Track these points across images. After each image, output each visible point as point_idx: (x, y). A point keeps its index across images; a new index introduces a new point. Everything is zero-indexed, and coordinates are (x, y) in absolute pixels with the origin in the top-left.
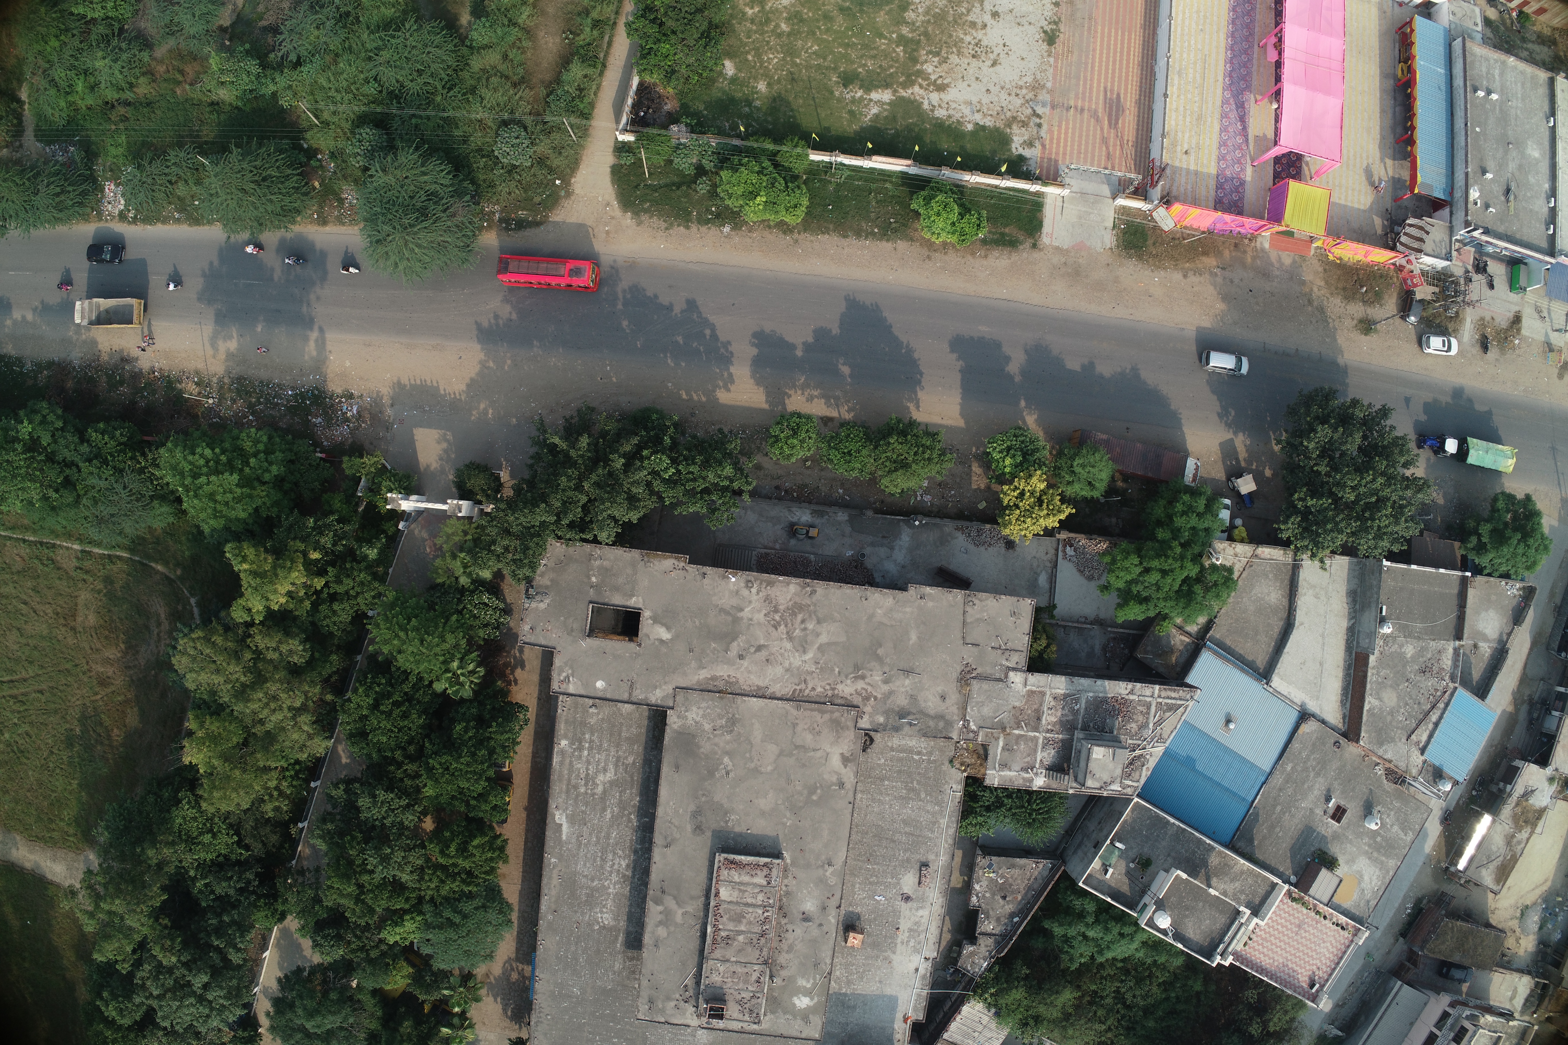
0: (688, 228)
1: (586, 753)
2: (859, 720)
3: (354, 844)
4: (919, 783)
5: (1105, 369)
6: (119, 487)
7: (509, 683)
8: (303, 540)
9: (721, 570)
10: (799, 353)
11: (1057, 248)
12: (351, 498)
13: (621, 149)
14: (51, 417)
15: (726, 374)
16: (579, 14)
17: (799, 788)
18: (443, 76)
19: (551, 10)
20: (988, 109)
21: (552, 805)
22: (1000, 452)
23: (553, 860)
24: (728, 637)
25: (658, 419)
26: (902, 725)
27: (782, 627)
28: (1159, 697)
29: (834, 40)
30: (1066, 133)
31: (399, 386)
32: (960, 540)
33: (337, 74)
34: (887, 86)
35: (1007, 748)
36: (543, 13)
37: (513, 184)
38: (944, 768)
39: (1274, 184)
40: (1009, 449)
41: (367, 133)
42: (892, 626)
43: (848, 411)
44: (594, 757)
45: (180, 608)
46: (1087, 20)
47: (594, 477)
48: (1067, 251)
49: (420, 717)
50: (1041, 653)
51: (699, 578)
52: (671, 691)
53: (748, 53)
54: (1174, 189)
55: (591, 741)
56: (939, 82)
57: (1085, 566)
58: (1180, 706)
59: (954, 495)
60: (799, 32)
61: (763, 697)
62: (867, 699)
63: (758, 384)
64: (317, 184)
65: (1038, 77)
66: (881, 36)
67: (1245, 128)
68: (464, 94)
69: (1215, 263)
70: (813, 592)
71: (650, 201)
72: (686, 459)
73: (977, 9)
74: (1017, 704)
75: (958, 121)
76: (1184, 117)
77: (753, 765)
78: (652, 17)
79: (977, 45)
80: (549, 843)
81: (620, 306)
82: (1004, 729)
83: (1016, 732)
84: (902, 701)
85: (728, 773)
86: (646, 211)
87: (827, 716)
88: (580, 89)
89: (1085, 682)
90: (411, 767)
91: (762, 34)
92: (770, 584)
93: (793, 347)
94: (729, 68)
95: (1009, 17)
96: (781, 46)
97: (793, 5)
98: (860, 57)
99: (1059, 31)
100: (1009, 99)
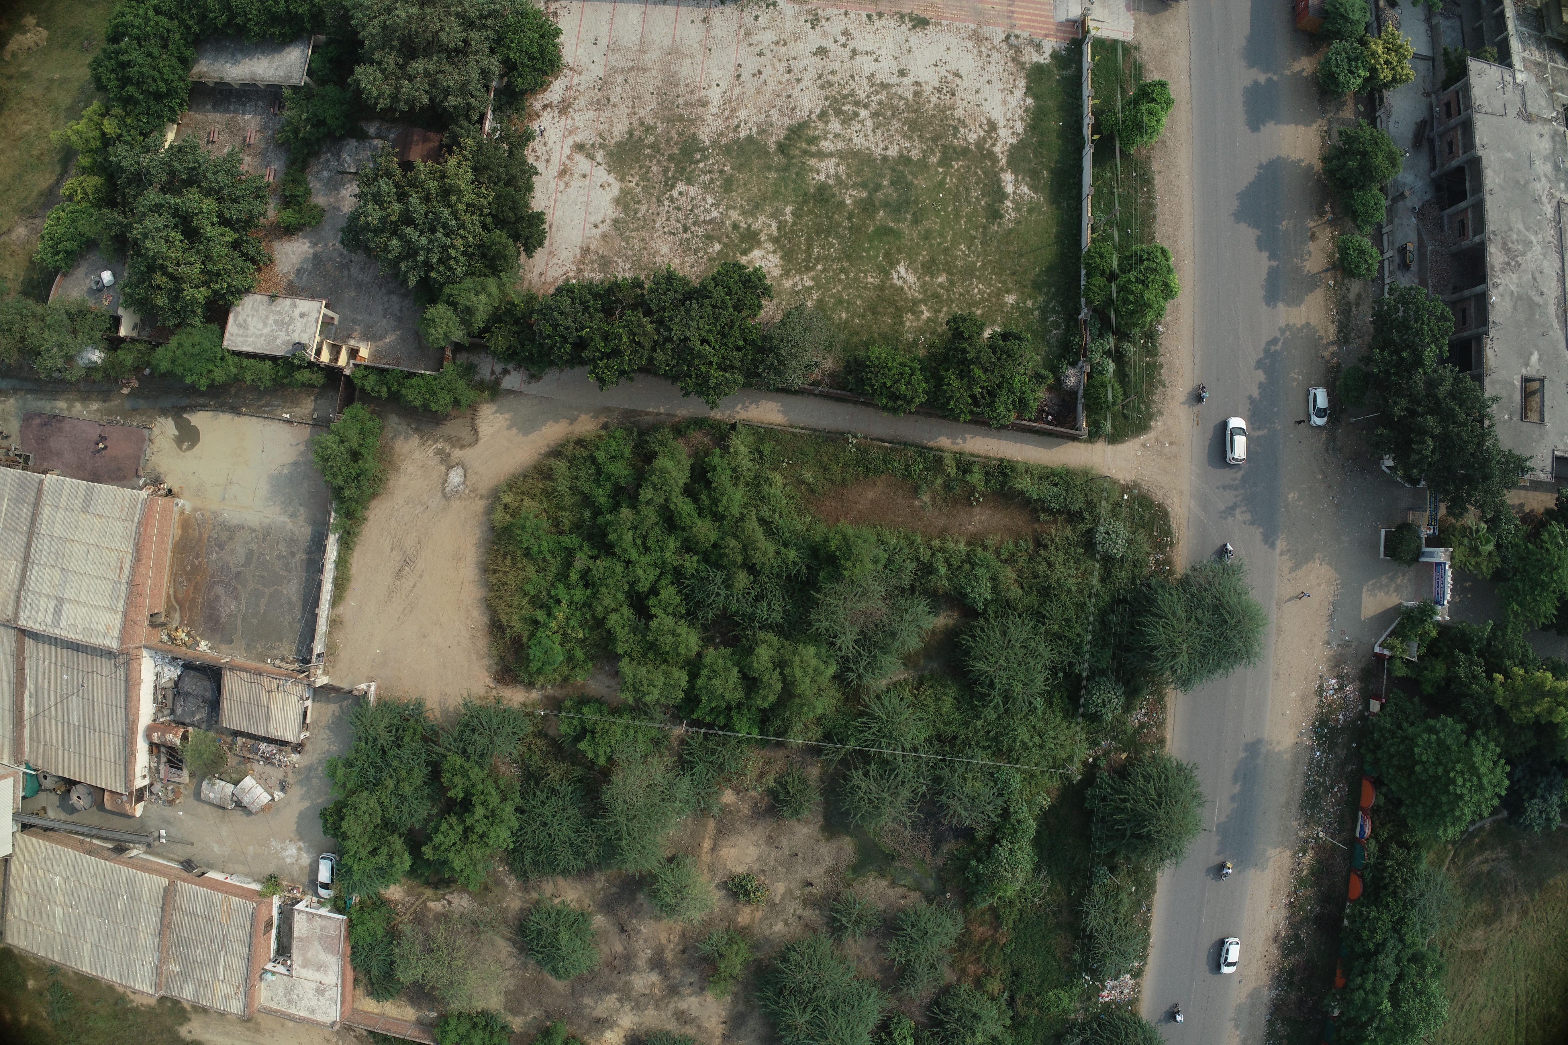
0: (1161, 366)
9: (1489, 309)
11: (1135, 29)
16: (950, 490)
20: (1008, 83)
24: (1532, 305)
27: (1518, 259)
29: (952, 229)
34: (997, 178)
36: (945, 530)
42: (1504, 171)
48: (1135, 20)
51: (1496, 327)
56: (986, 128)
60: (947, 263)
62: (1552, 195)
63: (1302, 300)
65: (966, 35)
66: (942, 183)
71: (1139, 404)
73: (899, 90)
75: (1025, 111)
79: (939, 91)
84: (1549, 168)
86: (1148, 408)
91: (952, 302)
92: (1492, 267)
93: (1272, 269)
95: (903, 60)
96: (964, 281)
97: (915, 271)
98: (969, 203)
99: (910, 14)
100: (994, 64)
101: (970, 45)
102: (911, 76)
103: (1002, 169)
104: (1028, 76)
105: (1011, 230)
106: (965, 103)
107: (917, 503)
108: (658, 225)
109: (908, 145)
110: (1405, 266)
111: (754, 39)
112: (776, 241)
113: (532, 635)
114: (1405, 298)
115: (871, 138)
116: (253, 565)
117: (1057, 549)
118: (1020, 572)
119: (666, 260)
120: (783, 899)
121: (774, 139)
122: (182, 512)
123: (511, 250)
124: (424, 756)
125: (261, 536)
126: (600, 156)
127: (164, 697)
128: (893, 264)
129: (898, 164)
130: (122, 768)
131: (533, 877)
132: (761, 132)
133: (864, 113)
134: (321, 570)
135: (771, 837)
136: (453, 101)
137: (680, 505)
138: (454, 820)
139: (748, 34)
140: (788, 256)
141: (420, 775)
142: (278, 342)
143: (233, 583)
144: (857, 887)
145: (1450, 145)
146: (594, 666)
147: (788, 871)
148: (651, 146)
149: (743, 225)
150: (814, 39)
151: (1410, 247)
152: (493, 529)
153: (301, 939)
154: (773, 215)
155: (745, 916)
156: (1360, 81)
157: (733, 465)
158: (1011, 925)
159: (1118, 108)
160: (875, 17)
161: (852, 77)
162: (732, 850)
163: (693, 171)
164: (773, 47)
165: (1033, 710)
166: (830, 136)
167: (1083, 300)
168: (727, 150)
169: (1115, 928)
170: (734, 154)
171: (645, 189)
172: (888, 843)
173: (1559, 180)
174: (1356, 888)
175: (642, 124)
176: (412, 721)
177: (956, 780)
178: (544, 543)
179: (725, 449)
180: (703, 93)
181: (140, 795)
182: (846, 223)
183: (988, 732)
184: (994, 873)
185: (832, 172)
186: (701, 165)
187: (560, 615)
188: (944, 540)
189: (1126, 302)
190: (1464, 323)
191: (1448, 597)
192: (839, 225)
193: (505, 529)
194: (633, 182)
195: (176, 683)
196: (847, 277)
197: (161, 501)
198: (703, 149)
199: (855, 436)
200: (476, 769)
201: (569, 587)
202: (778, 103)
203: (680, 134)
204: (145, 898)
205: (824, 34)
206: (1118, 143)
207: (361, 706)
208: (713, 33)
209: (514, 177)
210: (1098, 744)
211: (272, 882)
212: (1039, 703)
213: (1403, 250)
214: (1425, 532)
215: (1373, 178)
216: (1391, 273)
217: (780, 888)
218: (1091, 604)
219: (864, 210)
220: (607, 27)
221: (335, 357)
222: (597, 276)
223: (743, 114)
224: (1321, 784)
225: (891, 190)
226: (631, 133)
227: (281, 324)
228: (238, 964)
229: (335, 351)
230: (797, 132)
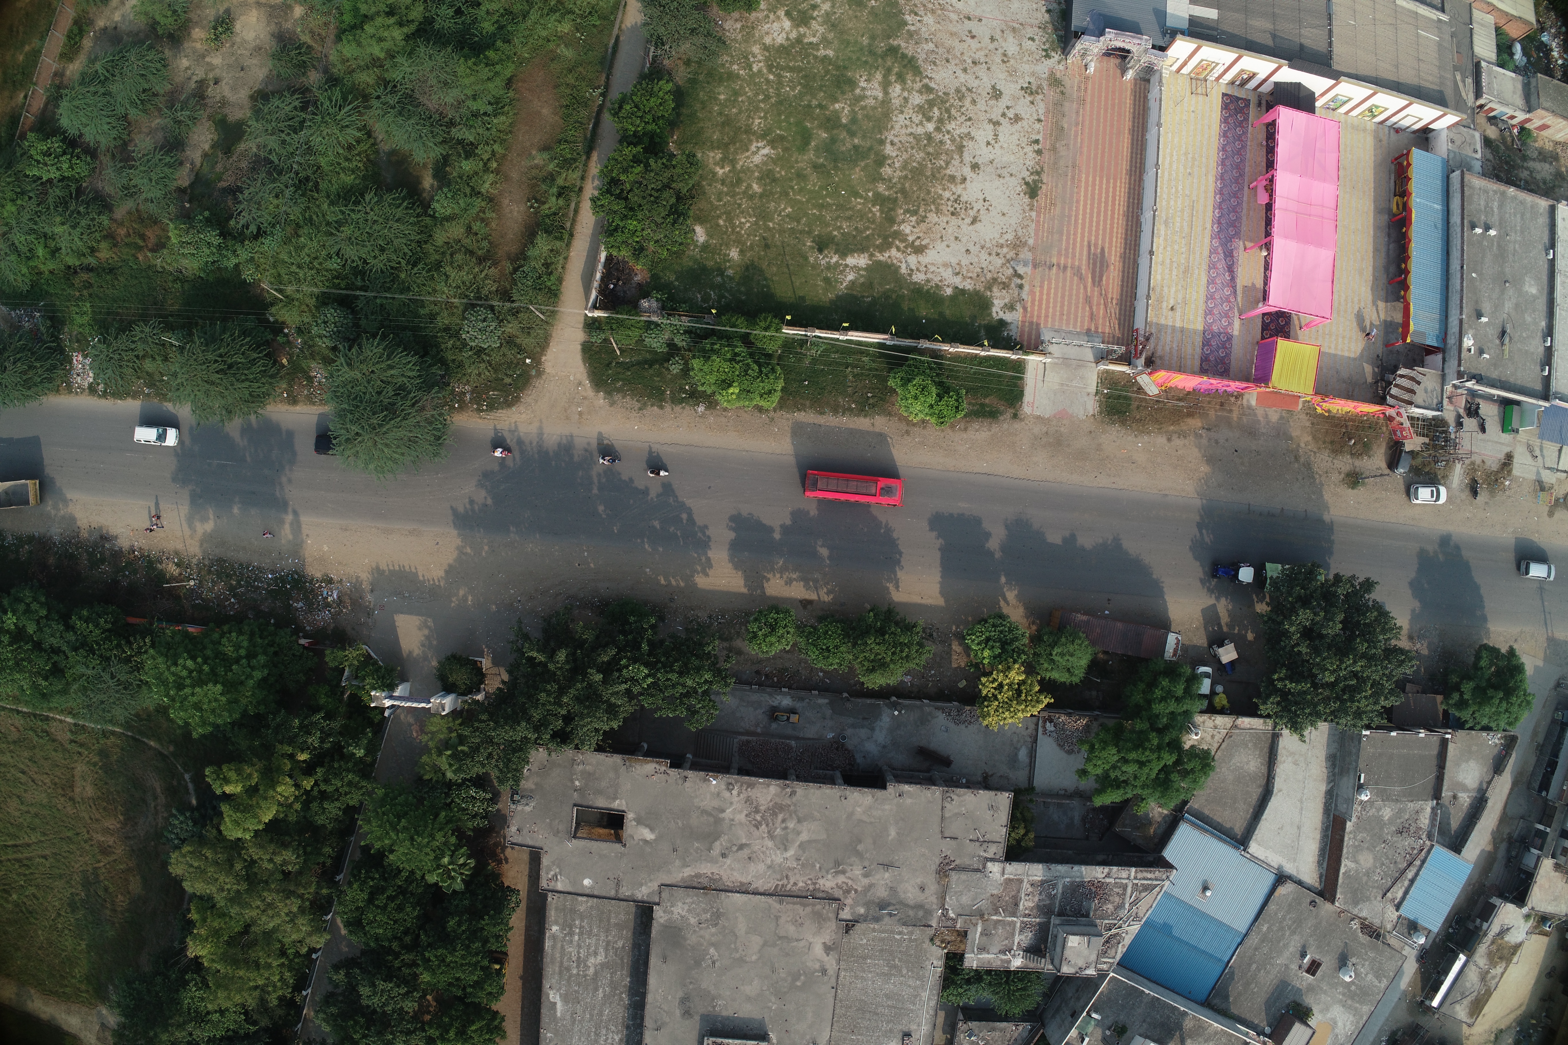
0: (661, 407)
1: (576, 938)
2: (841, 912)
3: (358, 1028)
4: (900, 960)
5: (1086, 541)
6: (106, 677)
7: (500, 862)
8: (291, 741)
9: (702, 774)
10: (777, 536)
11: (1038, 418)
12: (336, 689)
13: (591, 325)
14: (35, 606)
15: (703, 559)
16: (544, 181)
17: (783, 975)
18: (406, 250)
19: (515, 175)
20: (968, 271)
21: (546, 985)
22: (978, 644)
23: (549, 1035)
24: (711, 837)
25: (635, 622)
26: (883, 916)
27: (764, 826)
28: (1135, 878)
29: (808, 201)
30: (1048, 294)
31: (377, 571)
32: (940, 720)
33: (299, 248)
34: (862, 250)
35: (985, 933)
36: (507, 178)
37: (483, 365)
38: (925, 946)
39: (1263, 338)
40: (988, 639)
41: (332, 314)
42: (871, 823)
43: (828, 593)
44: (584, 942)
45: (175, 783)
46: (1070, 169)
47: (572, 691)
48: (1049, 419)
49: (414, 909)
50: (1019, 841)
51: (680, 782)
52: (656, 888)
53: (719, 217)
54: (1159, 348)
55: (581, 927)
56: (917, 243)
57: (1064, 741)
58: (1156, 886)
59: (934, 675)
60: (771, 193)
61: (746, 892)
62: (848, 892)
63: (736, 567)
64: (285, 361)
65: (1020, 234)
66: (857, 195)
67: (1233, 279)
68: (429, 270)
69: (1200, 424)
70: (793, 793)
71: (622, 380)
72: (664, 667)
73: (956, 162)
74: (995, 892)
75: (937, 285)
76: (1171, 270)
77: (737, 956)
78: (618, 192)
79: (956, 201)
80: (545, 1019)
81: (595, 491)
82: (982, 916)
83: (995, 918)
84: (882, 893)
85: (714, 963)
86: (619, 390)
87: (809, 909)
88: (547, 265)
89: (1062, 869)
90: (408, 957)
91: (733, 196)
92: (751, 786)
93: (770, 530)
94: (700, 234)
95: (990, 169)
96: (754, 210)
97: (764, 163)
98: (836, 219)
99: (1041, 182)
100: (989, 259)
101: (1010, 236)
102: (972, 174)
103: (872, 255)
104: (977, 293)
105: (806, 259)
106: (944, 225)
107: (534, 152)
111: (1009, 35)
112: (799, 40)
115: (904, 131)
118: (459, 242)
120: (208, 63)
121: (903, 45)
128: (772, 143)
129: (876, 154)
132: (911, 34)
133: (930, 127)
135: (261, 49)
139: (1014, 30)
140: (783, 50)
144: (208, 124)
147: (230, 66)
149: (816, 13)
154: (825, 41)
155: (199, 35)
158: (153, 263)
160: (1036, 147)
161: (970, 119)
162: (255, 19)
164: (1000, 51)
166: (906, 94)
169: (130, 357)
170: (888, 9)
172: (239, 147)
182: (815, 102)
184: (193, 227)
185: (868, 93)
188: (497, 172)
192: (814, 96)
196: (760, 101)
199: (602, 95)
202: (941, 50)
205: (1015, 98)
210: (298, 336)
217: (217, 61)
219: (828, 120)
224: (239, 582)
225: (849, 145)
230: (910, 65)
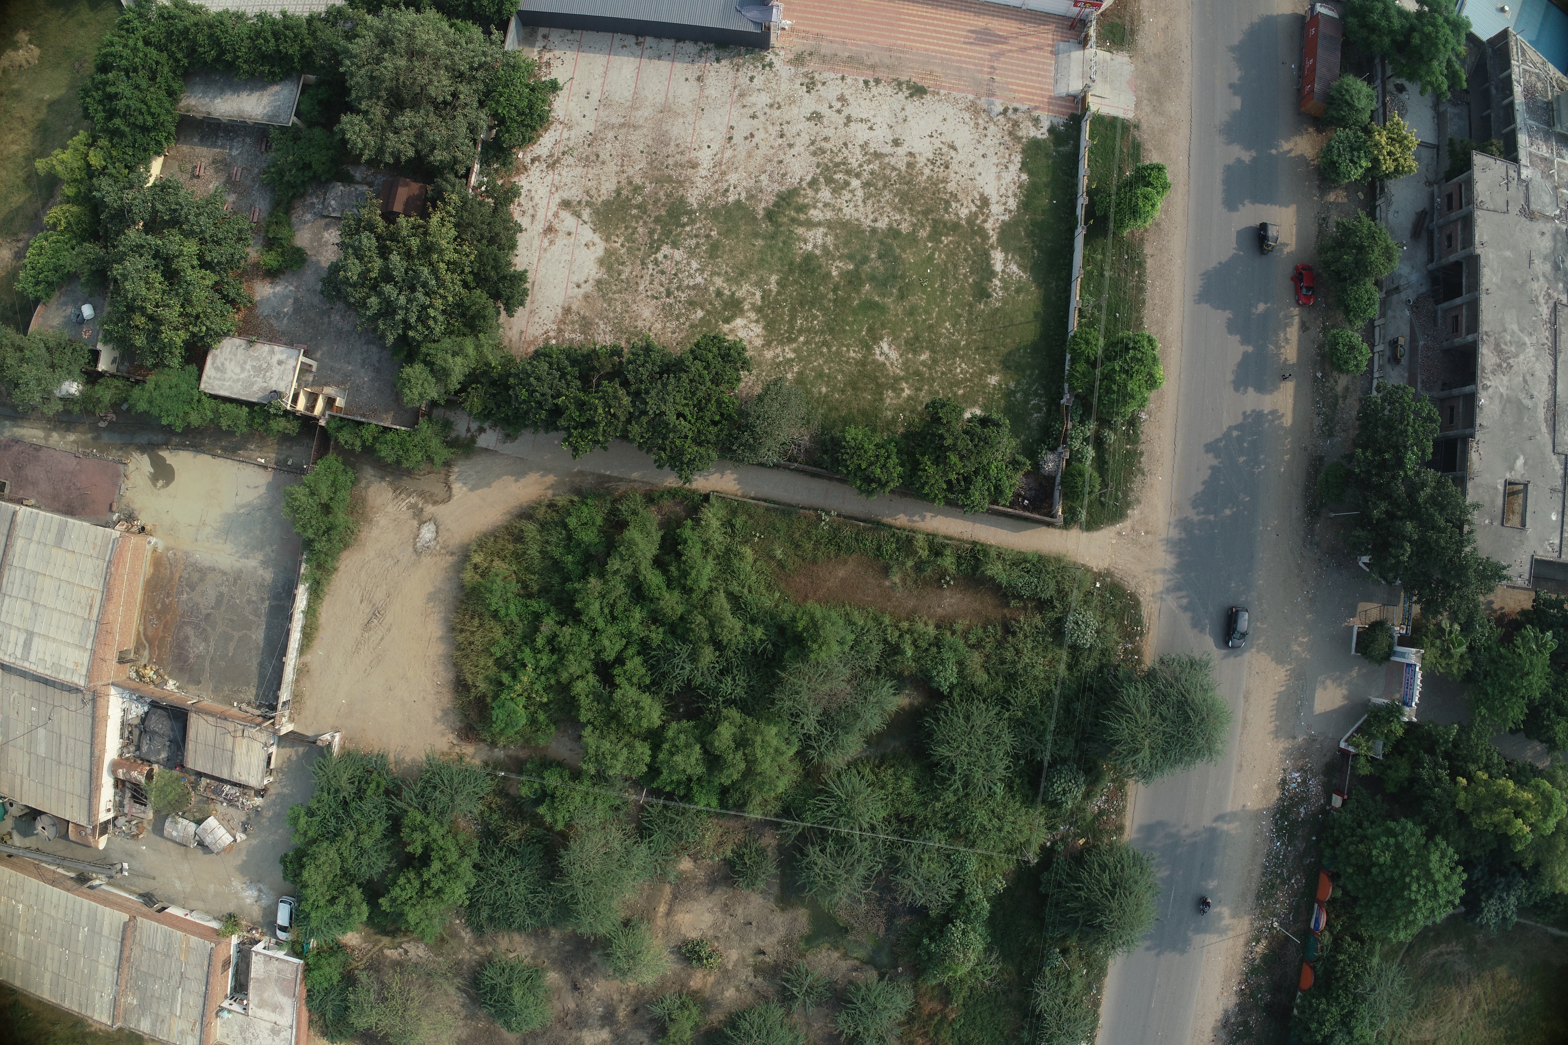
0: (1142, 454)
2: (1562, 303)
8: (1451, 794)
9: (1477, 411)
11: (1136, 106)
13: (1070, 521)
15: (1270, 417)
20: (1003, 157)
24: (1521, 408)
27: (1510, 361)
28: (1515, 61)
29: (938, 306)
30: (1020, 85)
31: (1276, 733)
32: (1390, 217)
34: (986, 255)
36: (914, 611)
42: (1502, 270)
43: (1292, 309)
46: (892, 54)
48: (1137, 97)
50: (1504, 151)
51: (1483, 430)
52: (1555, 457)
53: (955, 394)
56: (978, 203)
58: (1520, 45)
60: (930, 341)
61: (1555, 381)
62: (1549, 295)
65: (963, 106)
66: (931, 258)
71: (1116, 492)
73: (893, 161)
74: (1540, 175)
75: (1019, 187)
81: (1212, 518)
82: (1556, 188)
84: (1548, 267)
86: (1125, 495)
87: (1562, 329)
89: (1518, 119)
91: (934, 379)
93: (1245, 355)
95: (898, 129)
96: (947, 359)
97: (898, 347)
98: (957, 280)
99: (908, 82)
100: (990, 137)
101: (967, 116)
102: (905, 146)
103: (992, 246)
104: (1024, 151)
105: (998, 309)
106: (958, 177)
107: (887, 583)
108: (641, 288)
109: (898, 217)
110: (1395, 360)
111: (748, 100)
112: (759, 310)
113: (496, 697)
114: (1391, 396)
115: (861, 209)
116: (223, 608)
117: (1026, 637)
118: (988, 656)
119: (648, 325)
120: (735, 965)
121: (763, 205)
122: (155, 550)
123: (491, 311)
124: (385, 810)
125: (231, 580)
126: (586, 214)
127: (131, 733)
128: (877, 339)
129: (887, 237)
130: (86, 802)
131: (489, 931)
132: (751, 197)
133: (855, 183)
134: (290, 618)
135: (726, 905)
136: (439, 156)
137: (649, 577)
138: (412, 875)
139: (742, 95)
140: (770, 326)
141: (379, 829)
142: (255, 388)
143: (203, 624)
144: (809, 957)
145: (1450, 238)
146: (557, 729)
147: (742, 939)
148: (638, 207)
149: (727, 292)
150: (809, 104)
151: (1401, 341)
152: (462, 587)
153: (258, 980)
154: (759, 284)
155: (698, 980)
156: (1361, 171)
157: (704, 538)
158: (961, 1002)
159: (1114, 189)
160: (872, 83)
161: (845, 144)
162: (687, 916)
163: (680, 234)
164: (767, 110)
165: (992, 795)
166: (820, 205)
167: (1066, 386)
168: (714, 214)
169: (1064, 1010)
170: (722, 219)
171: (630, 251)
172: (843, 917)
173: (1557, 280)
174: (1308, 979)
175: (630, 183)
176: (375, 774)
177: (912, 860)
178: (512, 607)
179: (697, 521)
180: (693, 154)
181: (104, 828)
182: (831, 296)
183: (947, 814)
184: (946, 953)
185: (820, 242)
186: (688, 229)
187: (525, 679)
188: (912, 621)
189: (1109, 391)
190: (1451, 422)
191: (1416, 699)
192: (823, 297)
193: (474, 589)
194: (618, 243)
195: (144, 719)
196: (830, 351)
197: (134, 540)
198: (690, 213)
199: (828, 513)
200: (436, 826)
201: (536, 651)
202: (769, 168)
203: (668, 196)
204: (106, 931)
205: (820, 99)
206: (1111, 225)
207: (324, 757)
208: (706, 92)
209: (497, 235)
210: (1057, 829)
211: (231, 920)
212: (999, 789)
213: (1394, 343)
214: (1399, 630)
215: (1367, 274)
216: (1381, 367)
217: (734, 955)
218: (1057, 693)
219: (850, 282)
220: (601, 81)
221: (311, 406)
222: (578, 337)
223: (733, 178)
224: (1278, 876)
225: (878, 263)
226: (618, 193)
227: (258, 370)
228: (195, 1000)
229: (312, 399)
230: (787, 199)
